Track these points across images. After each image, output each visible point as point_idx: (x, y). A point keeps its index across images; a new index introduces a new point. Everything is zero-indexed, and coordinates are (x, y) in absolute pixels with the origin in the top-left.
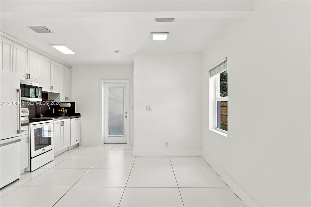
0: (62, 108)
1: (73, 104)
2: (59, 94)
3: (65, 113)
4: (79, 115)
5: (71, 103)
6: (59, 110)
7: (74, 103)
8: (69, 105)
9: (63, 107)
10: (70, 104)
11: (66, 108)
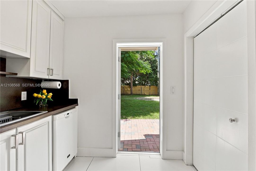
0: (42, 91)
1: (65, 83)
2: (27, 59)
3: (48, 101)
4: (75, 102)
5: (62, 81)
6: (35, 95)
7: (67, 81)
8: (58, 85)
9: (45, 89)
10: (59, 83)
11: (49, 90)
